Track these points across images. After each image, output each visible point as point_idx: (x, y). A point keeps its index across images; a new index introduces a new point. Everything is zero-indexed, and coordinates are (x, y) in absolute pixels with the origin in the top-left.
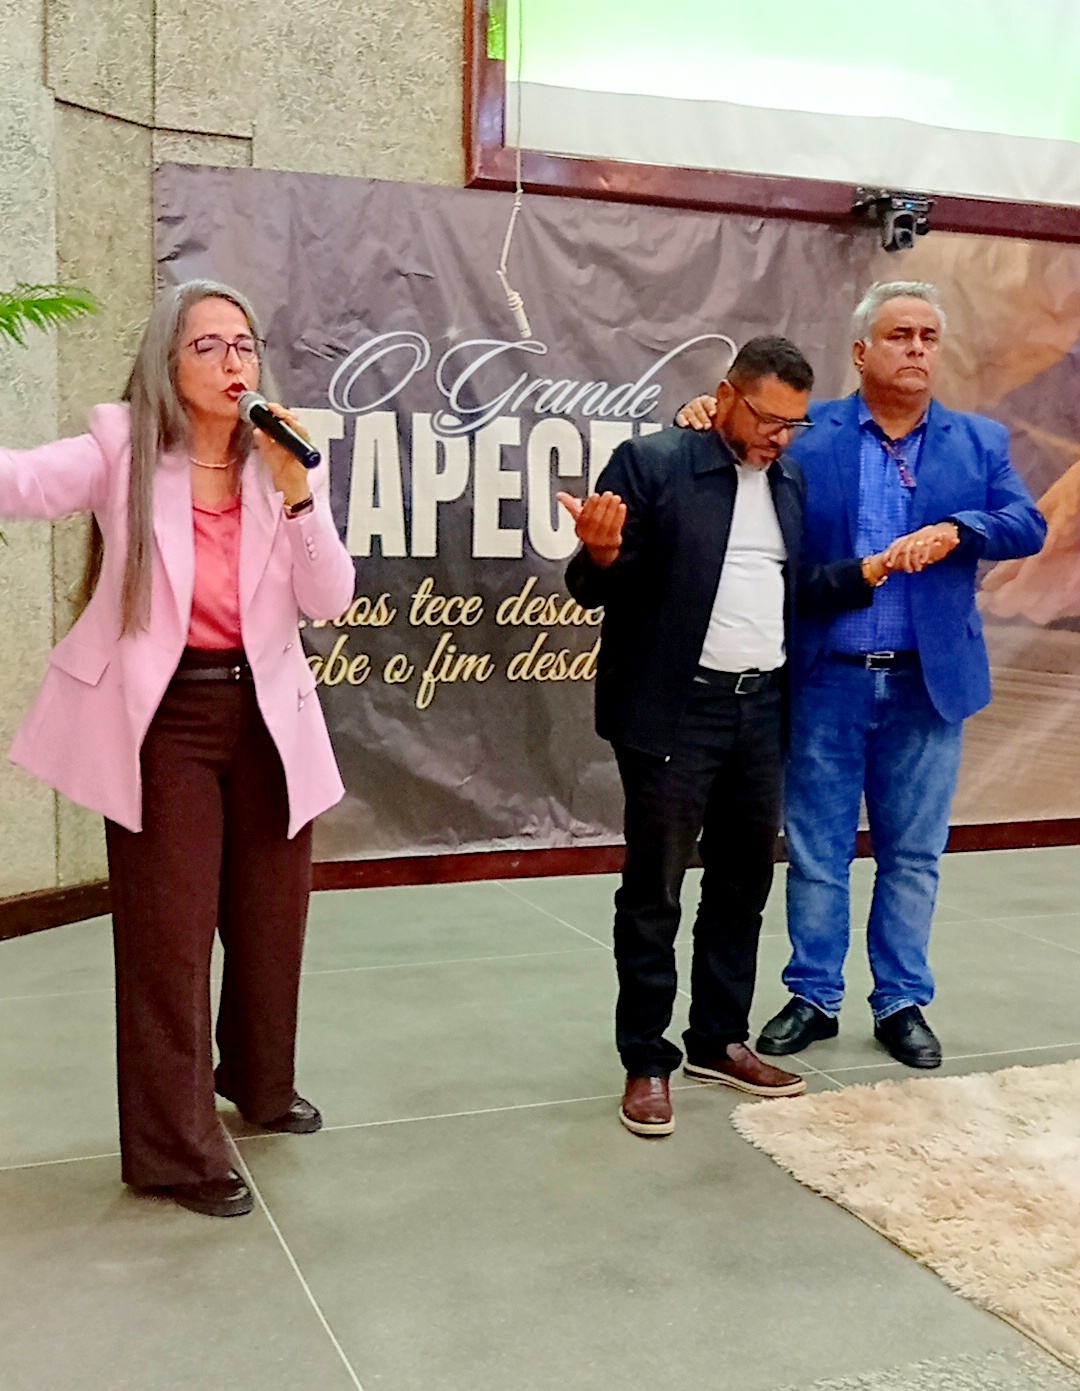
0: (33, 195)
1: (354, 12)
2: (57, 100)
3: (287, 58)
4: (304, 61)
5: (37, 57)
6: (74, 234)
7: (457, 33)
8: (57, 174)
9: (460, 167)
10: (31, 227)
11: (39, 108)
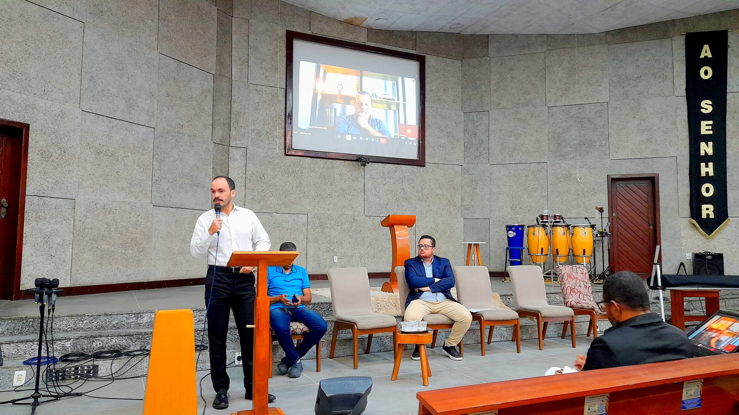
0: (209, 158)
2: (214, 143)
3: (253, 134)
4: (256, 135)
5: (211, 136)
7: (284, 130)
8: (213, 155)
9: (284, 152)
10: (209, 163)
11: (211, 144)
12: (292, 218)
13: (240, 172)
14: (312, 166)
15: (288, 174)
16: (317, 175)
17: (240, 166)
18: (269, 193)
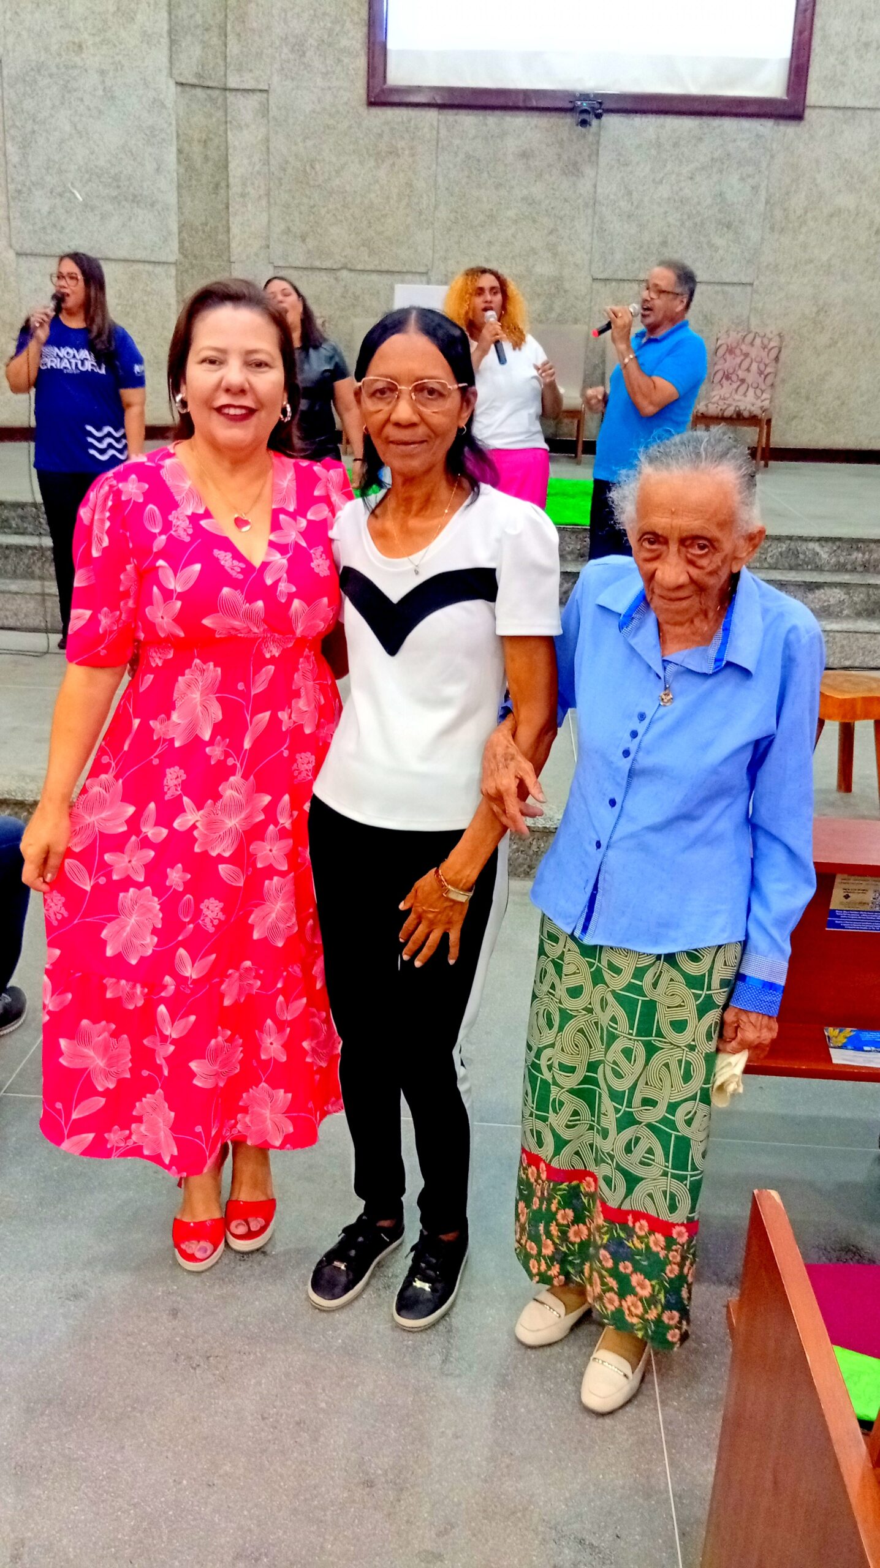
0: (165, 126)
1: (316, 25)
2: (177, 83)
3: (285, 50)
4: (292, 51)
5: (168, 65)
6: (187, 141)
7: (365, 30)
8: (178, 115)
9: (365, 94)
10: (164, 140)
11: (168, 88)
12: (389, 283)
13: (256, 159)
14: (443, 132)
15: (376, 159)
16: (458, 159)
17: (253, 143)
18: (328, 216)
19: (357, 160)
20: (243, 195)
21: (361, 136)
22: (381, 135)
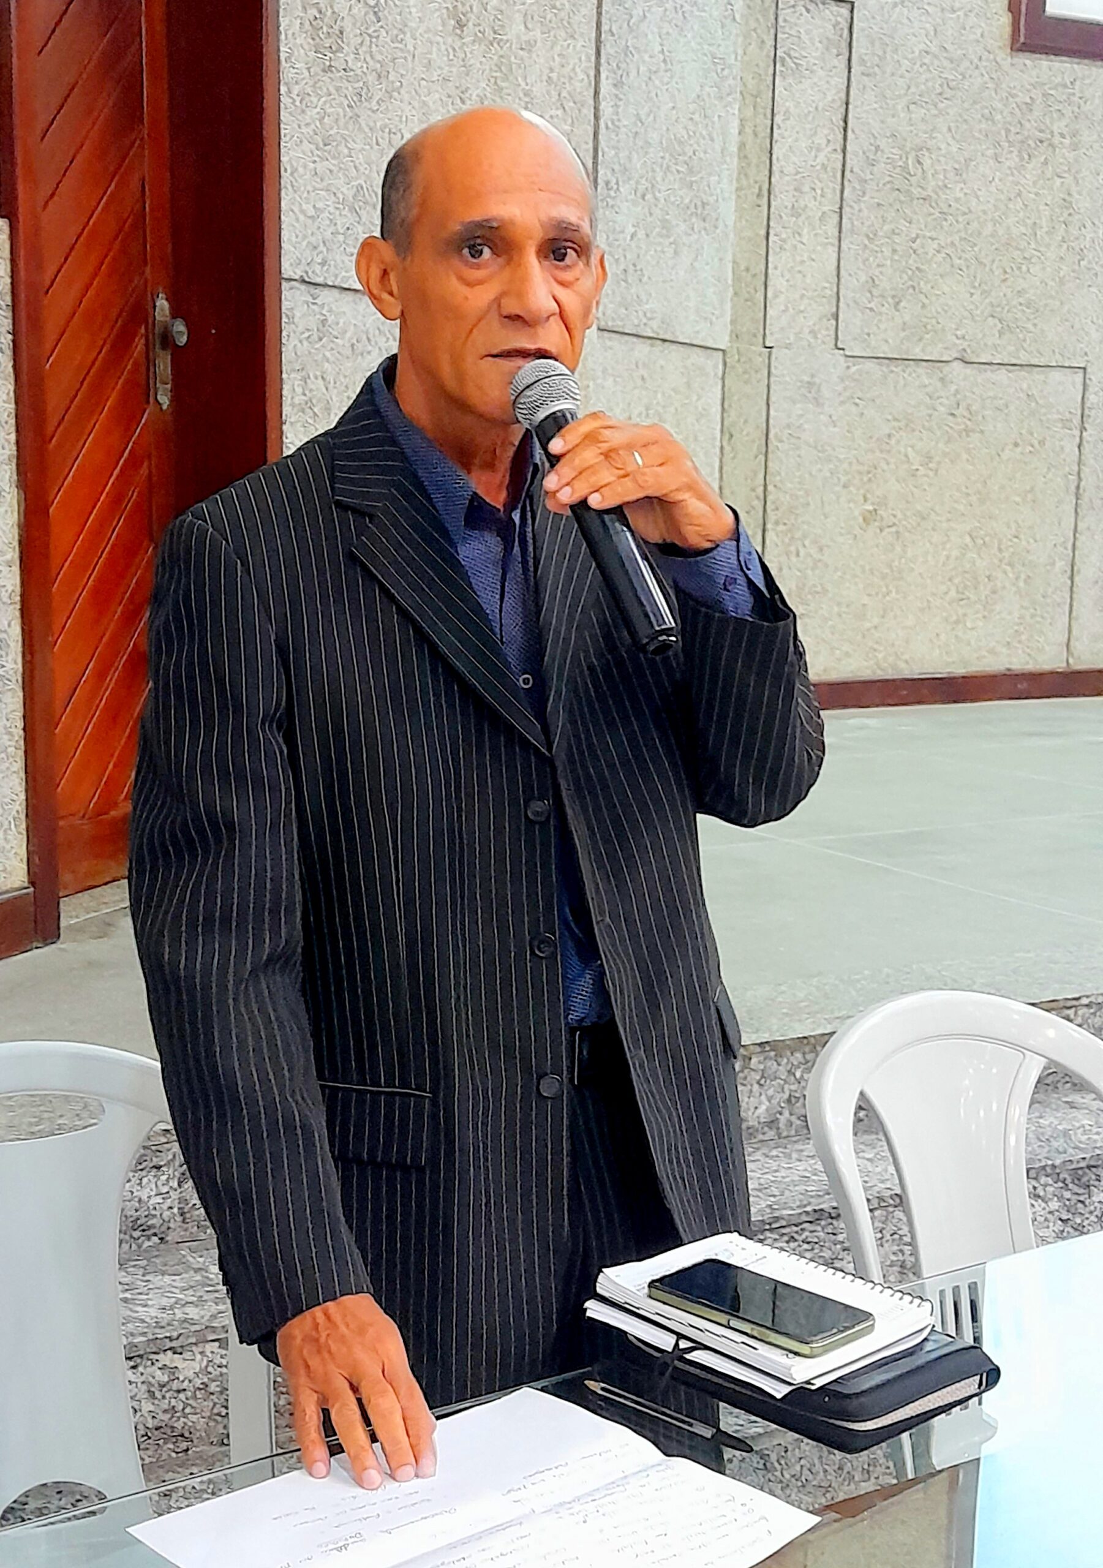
9: (1008, 30)
12: (1025, 386)
13: (820, 140)
17: (821, 105)
18: (940, 257)
19: (990, 152)
20: (795, 212)
21: (1000, 106)
22: (1029, 106)
